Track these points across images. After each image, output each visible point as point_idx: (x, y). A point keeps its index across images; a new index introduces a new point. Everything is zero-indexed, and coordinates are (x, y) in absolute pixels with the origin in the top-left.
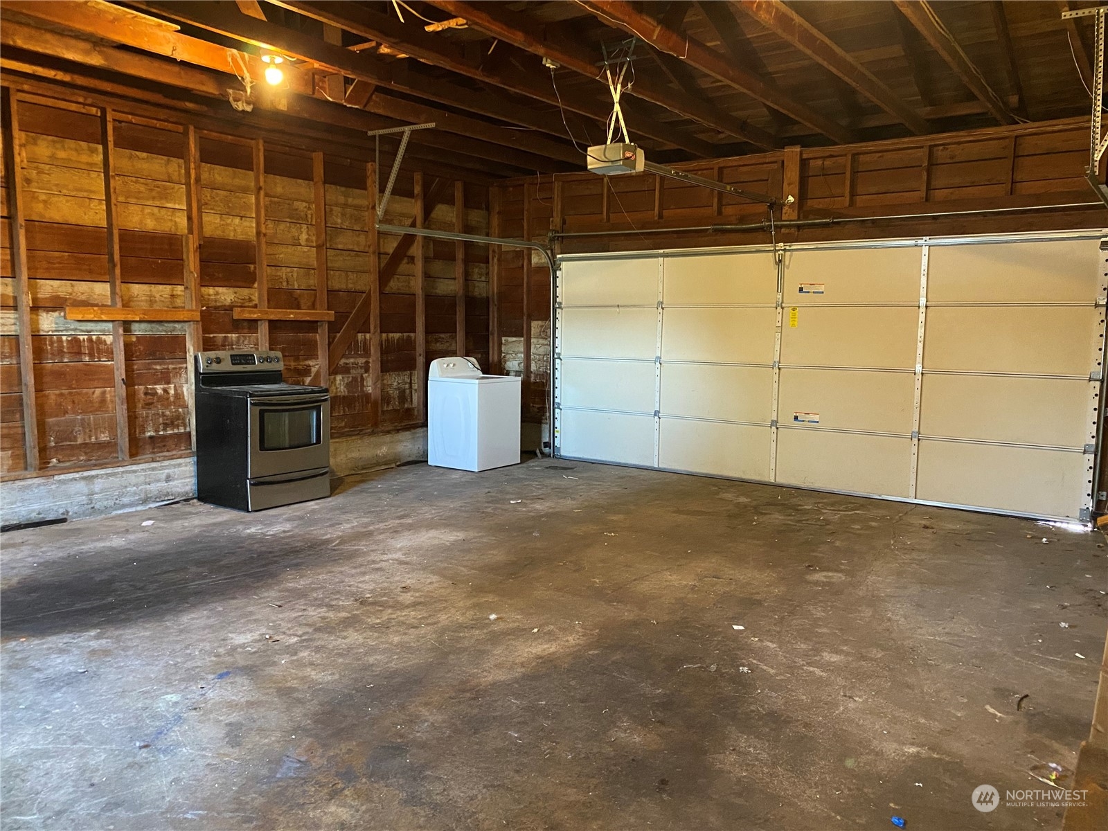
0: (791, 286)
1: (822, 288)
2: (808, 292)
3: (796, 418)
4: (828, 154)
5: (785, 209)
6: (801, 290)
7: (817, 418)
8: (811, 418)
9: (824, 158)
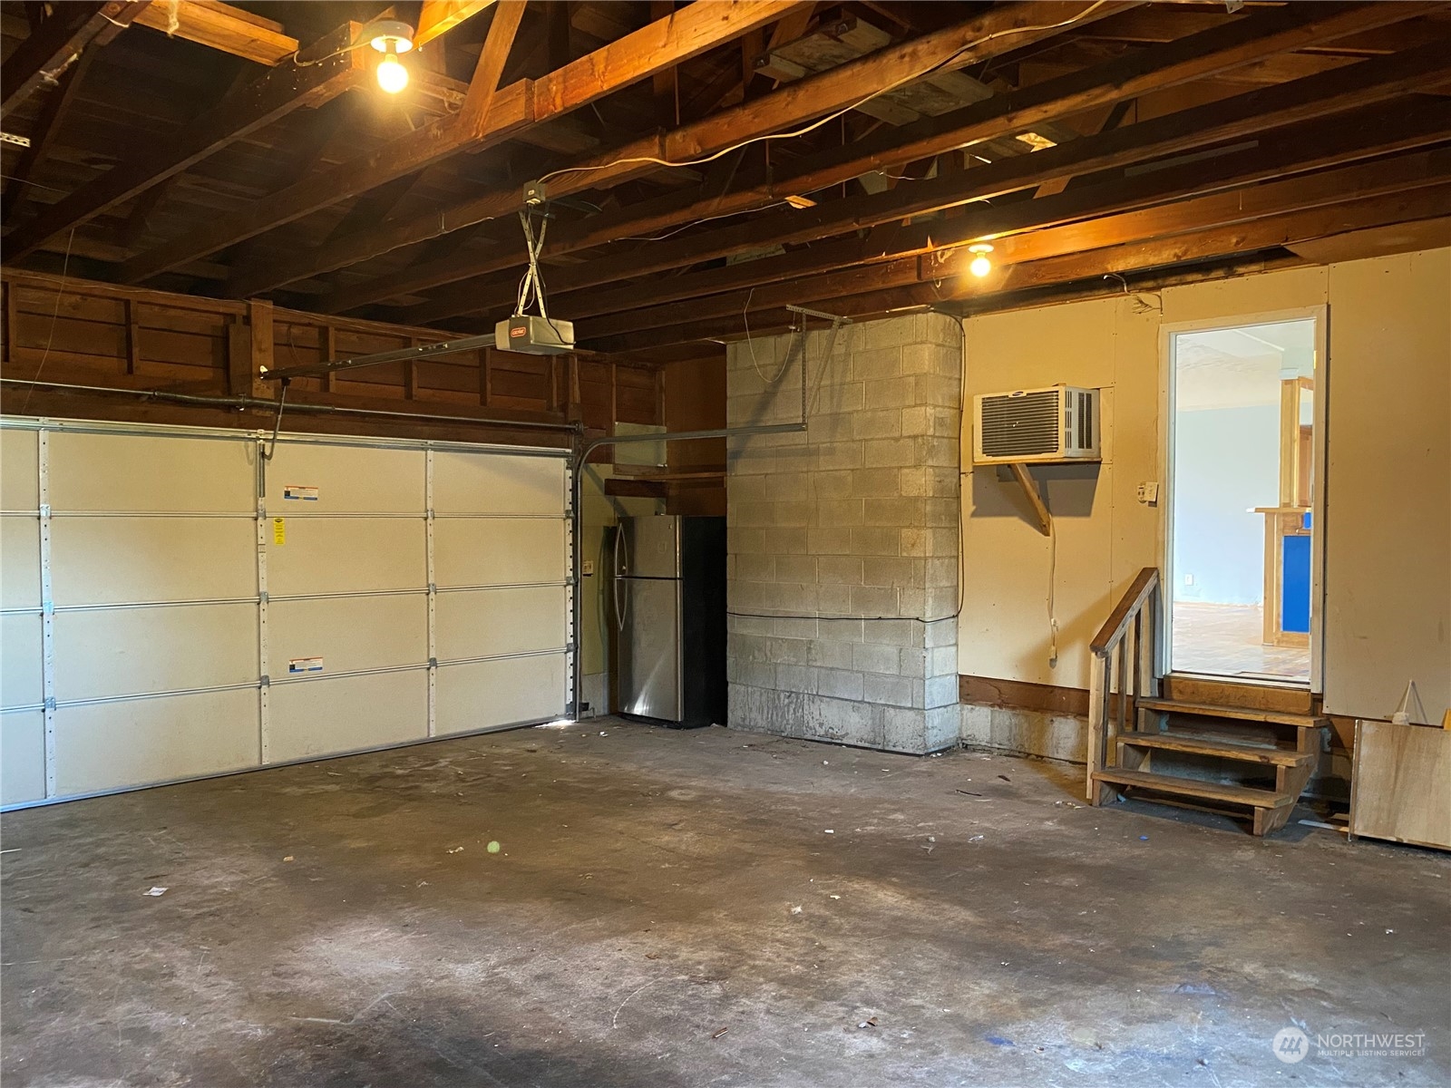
0: (275, 486)
1: (314, 493)
2: (297, 498)
3: (292, 668)
4: (307, 321)
5: (257, 382)
6: (287, 494)
7: (319, 663)
8: (309, 665)
9: (291, 324)
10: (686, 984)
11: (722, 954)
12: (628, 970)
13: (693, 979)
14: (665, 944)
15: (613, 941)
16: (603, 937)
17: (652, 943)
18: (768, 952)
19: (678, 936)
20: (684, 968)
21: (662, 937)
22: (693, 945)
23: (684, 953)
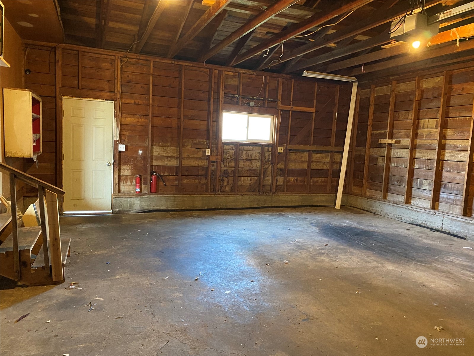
10: (330, 254)
11: (317, 258)
12: (344, 259)
13: (328, 254)
14: (332, 263)
15: (348, 267)
16: (351, 268)
17: (336, 264)
18: (304, 255)
19: (328, 264)
20: (329, 257)
21: (333, 265)
22: (324, 261)
23: (328, 260)
